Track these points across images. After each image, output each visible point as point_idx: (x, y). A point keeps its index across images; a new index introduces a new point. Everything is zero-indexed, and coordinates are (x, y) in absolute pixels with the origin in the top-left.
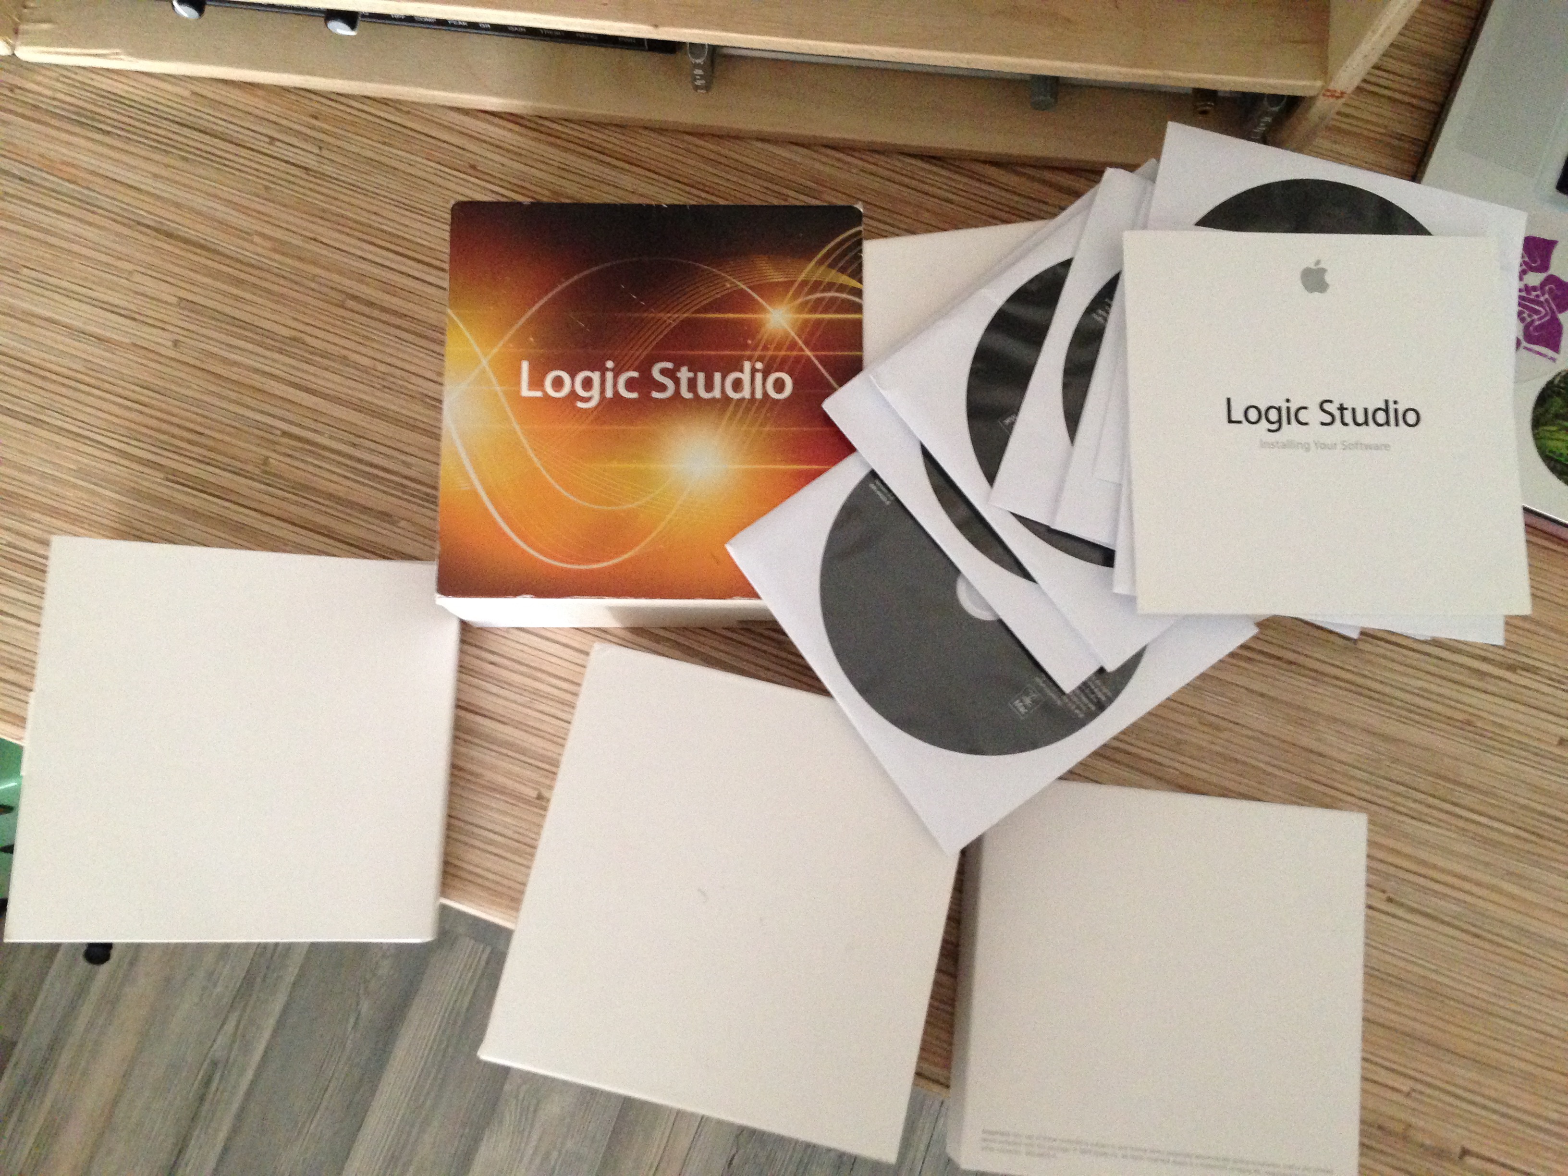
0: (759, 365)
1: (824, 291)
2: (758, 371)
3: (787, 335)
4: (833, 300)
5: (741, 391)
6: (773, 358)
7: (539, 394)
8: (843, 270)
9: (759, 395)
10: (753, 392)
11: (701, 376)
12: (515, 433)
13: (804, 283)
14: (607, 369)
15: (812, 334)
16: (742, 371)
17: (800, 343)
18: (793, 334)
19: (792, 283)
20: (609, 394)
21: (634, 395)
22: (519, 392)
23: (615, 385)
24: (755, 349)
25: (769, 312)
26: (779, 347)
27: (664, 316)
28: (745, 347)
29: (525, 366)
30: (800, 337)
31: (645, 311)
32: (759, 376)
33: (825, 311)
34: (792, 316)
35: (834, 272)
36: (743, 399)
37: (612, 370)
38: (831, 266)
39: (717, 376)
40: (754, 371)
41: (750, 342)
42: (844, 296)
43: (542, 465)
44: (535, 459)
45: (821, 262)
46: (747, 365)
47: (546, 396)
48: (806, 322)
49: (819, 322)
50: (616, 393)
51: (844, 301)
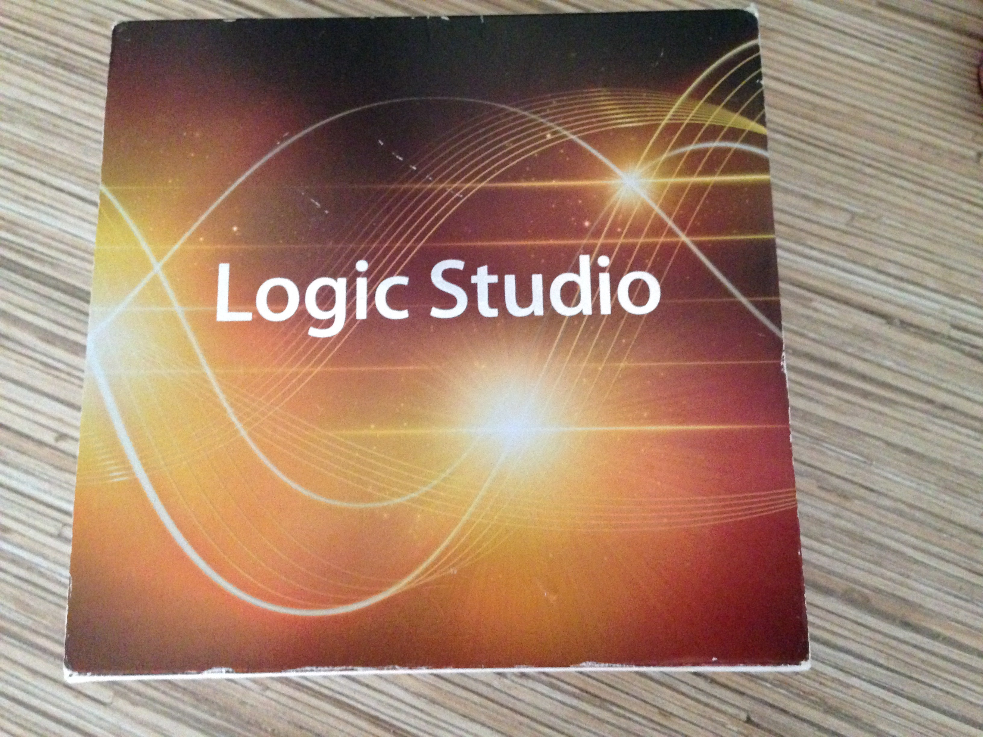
0: (604, 261)
1: (703, 139)
2: (603, 270)
3: (648, 211)
4: (720, 153)
5: (578, 301)
6: (627, 250)
7: (247, 316)
8: (733, 107)
9: (606, 309)
10: (596, 306)
11: (510, 281)
12: (206, 381)
13: (671, 128)
14: (358, 274)
15: (688, 207)
16: (576, 270)
17: (670, 223)
18: (657, 209)
19: (651, 129)
20: (361, 313)
21: (404, 314)
22: (214, 314)
23: (371, 299)
24: (597, 234)
25: (615, 176)
26: (635, 231)
27: (448, 186)
28: (581, 232)
29: (224, 270)
30: (669, 214)
31: (416, 181)
32: (604, 279)
33: (709, 170)
34: (652, 180)
35: (719, 109)
36: (580, 315)
37: (367, 274)
38: (715, 100)
39: (537, 280)
40: (596, 270)
41: (587, 224)
42: (736, 145)
43: (250, 435)
44: (238, 425)
45: (697, 94)
46: (585, 261)
47: (258, 319)
48: (678, 189)
49: (699, 189)
50: (373, 311)
51: (738, 154)
